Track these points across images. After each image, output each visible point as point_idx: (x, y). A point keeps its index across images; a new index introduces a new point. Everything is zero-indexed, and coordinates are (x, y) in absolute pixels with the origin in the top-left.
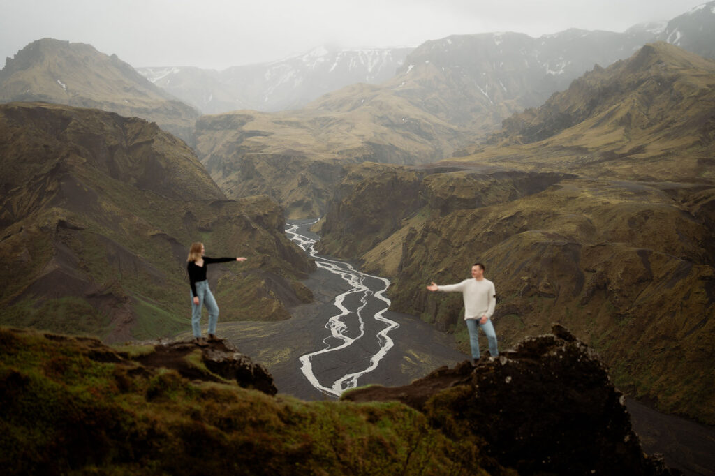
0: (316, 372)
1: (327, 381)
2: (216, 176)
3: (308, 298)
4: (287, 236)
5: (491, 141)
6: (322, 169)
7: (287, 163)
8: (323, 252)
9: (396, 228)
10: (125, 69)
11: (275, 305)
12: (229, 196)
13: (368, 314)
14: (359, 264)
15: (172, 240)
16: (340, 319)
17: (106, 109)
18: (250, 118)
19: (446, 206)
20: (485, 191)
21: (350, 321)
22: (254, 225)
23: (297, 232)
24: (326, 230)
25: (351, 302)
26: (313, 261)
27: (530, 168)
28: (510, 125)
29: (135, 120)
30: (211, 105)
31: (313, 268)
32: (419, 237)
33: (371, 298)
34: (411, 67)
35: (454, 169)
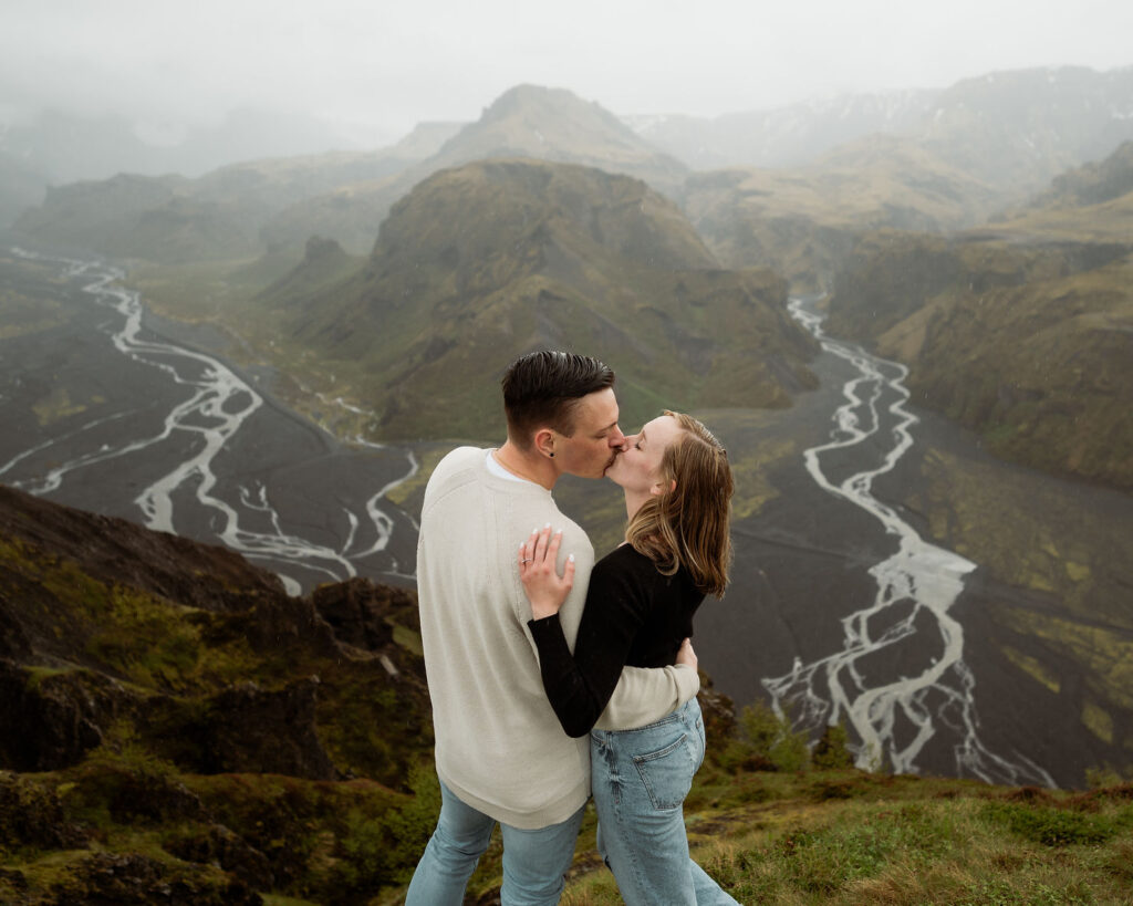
0: (823, 468)
1: (836, 478)
2: (708, 241)
3: (812, 384)
4: (789, 314)
5: (1036, 203)
6: (831, 236)
7: (791, 229)
8: (831, 332)
9: (918, 306)
10: (608, 118)
11: (777, 392)
12: (724, 266)
13: (883, 406)
14: (872, 348)
15: (663, 315)
16: (853, 410)
17: (587, 163)
18: (746, 175)
19: (981, 282)
20: (1029, 265)
21: (863, 413)
22: (753, 300)
23: (801, 308)
24: (833, 307)
25: (864, 390)
26: (818, 342)
27: (1088, 238)
28: (1062, 184)
29: (620, 178)
30: (704, 158)
31: (817, 350)
32: (946, 319)
33: (885, 387)
34: (940, 112)
35: (991, 238)
